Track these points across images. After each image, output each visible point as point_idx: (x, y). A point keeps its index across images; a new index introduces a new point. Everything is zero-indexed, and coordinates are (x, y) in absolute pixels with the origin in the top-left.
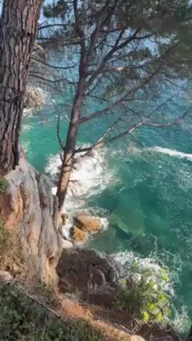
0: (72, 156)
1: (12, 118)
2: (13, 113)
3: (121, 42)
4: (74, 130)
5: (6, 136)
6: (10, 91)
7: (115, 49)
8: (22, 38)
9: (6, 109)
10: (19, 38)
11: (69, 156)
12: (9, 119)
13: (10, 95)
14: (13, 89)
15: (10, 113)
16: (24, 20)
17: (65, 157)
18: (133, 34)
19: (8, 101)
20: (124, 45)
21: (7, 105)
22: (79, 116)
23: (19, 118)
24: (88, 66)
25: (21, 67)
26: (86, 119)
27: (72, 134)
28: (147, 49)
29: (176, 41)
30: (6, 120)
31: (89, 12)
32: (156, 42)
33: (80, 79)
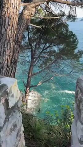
0: (29, 89)
1: (14, 68)
2: (14, 67)
3: (45, 48)
4: (30, 79)
5: (11, 74)
6: (13, 59)
7: (43, 50)
8: (17, 43)
9: (12, 65)
10: (16, 43)
11: (28, 89)
12: (13, 69)
13: (13, 61)
14: (14, 59)
15: (13, 66)
16: (18, 38)
17: (26, 90)
18: (49, 45)
19: (13, 63)
20: (46, 49)
21: (12, 64)
22: (32, 73)
23: (16, 68)
24: (35, 55)
25: (17, 52)
26: (34, 74)
27: (29, 80)
28: (54, 50)
29: (65, 47)
30: (12, 69)
31: (33, 38)
32: (58, 47)
33: (32, 60)
